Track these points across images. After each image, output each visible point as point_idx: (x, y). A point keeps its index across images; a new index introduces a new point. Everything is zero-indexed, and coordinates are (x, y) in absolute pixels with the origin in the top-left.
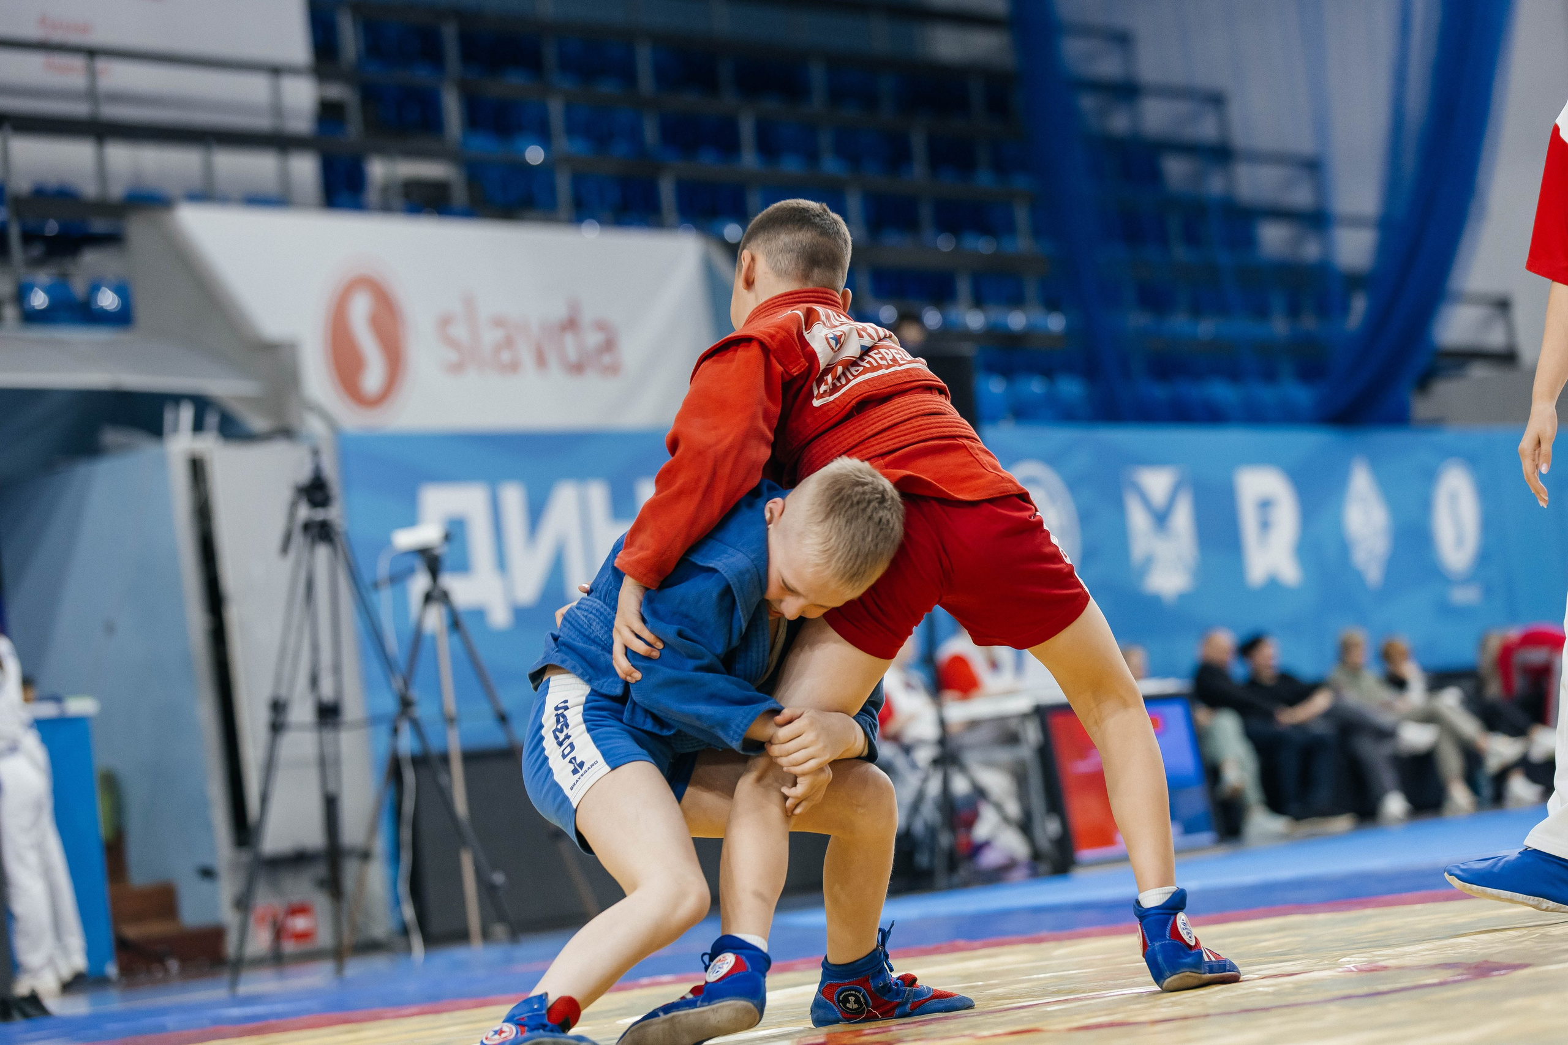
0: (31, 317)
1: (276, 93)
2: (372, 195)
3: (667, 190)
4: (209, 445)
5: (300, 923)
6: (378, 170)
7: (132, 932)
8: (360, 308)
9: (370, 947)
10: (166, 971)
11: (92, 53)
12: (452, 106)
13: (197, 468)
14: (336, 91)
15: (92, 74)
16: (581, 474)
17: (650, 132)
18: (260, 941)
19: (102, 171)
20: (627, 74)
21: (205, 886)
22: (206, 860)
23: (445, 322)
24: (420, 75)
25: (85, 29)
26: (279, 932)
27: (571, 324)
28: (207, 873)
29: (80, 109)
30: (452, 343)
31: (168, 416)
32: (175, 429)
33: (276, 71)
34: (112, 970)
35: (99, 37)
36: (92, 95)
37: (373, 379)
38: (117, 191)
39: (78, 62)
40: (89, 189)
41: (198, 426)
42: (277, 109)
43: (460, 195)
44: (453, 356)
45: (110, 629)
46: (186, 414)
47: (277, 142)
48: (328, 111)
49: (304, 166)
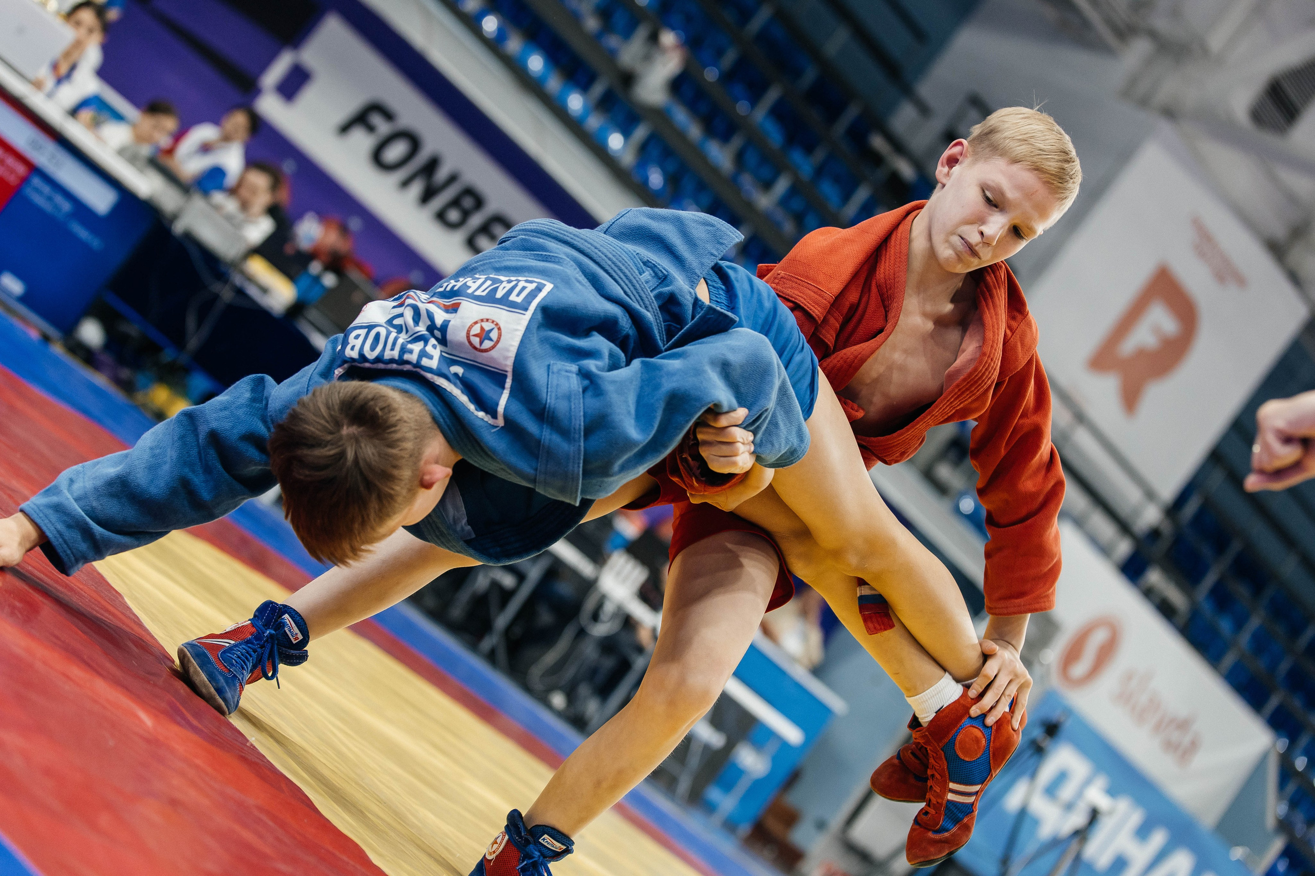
0: (957, 510)
1: (1141, 505)
2: (1141, 584)
3: (1274, 702)
6: (1154, 577)
7: (769, 822)
8: (1099, 637)
12: (1210, 579)
14: (1166, 527)
16: (1139, 801)
17: (1284, 666)
20: (1295, 631)
21: (815, 830)
22: (826, 820)
23: (1129, 676)
24: (1206, 551)
27: (1183, 725)
28: (821, 825)
30: (1125, 686)
33: (1150, 495)
34: (745, 829)
37: (1078, 670)
42: (1137, 512)
43: (1179, 619)
44: (1120, 692)
47: (1124, 526)
48: (1154, 534)
49: (1124, 548)
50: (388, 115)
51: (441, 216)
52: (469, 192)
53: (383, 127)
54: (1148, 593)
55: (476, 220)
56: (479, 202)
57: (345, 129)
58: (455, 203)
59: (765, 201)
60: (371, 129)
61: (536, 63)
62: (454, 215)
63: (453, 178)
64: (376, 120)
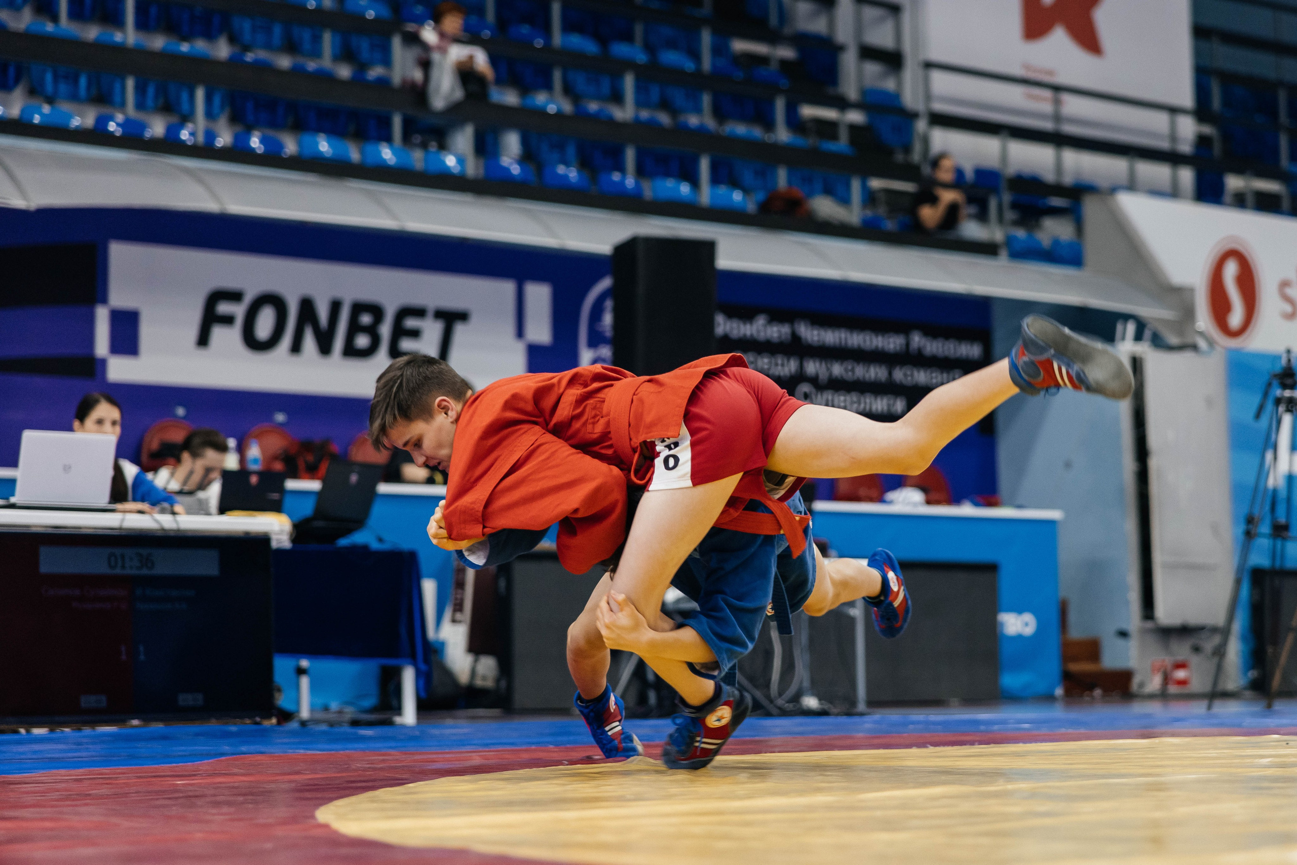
1: (1173, 126)
2: (1227, 198)
4: (1143, 349)
5: (1181, 674)
6: (1234, 183)
7: (1075, 667)
8: (1231, 270)
9: (1226, 695)
10: (1093, 698)
11: (1057, 89)
12: (1284, 146)
13: (1137, 363)
14: (1207, 130)
15: (1057, 102)
18: (1155, 683)
19: (1059, 166)
21: (1120, 642)
22: (1124, 626)
23: (1285, 284)
25: (1050, 73)
26: (1166, 679)
28: (1123, 634)
29: (1047, 125)
30: (1288, 299)
31: (1119, 327)
32: (1123, 338)
33: (1173, 110)
34: (1059, 691)
35: (1062, 79)
36: (1057, 117)
37: (1236, 318)
38: (1068, 180)
39: (1047, 94)
40: (1049, 177)
41: (1138, 337)
42: (1173, 137)
43: (1286, 204)
44: (1288, 308)
45: (1068, 465)
46: (1131, 328)
47: (1172, 158)
48: (1202, 141)
49: (1187, 176)
50: (235, 296)
51: (350, 351)
52: (358, 308)
53: (239, 310)
54: (1240, 201)
55: (385, 330)
56: (377, 312)
57: (203, 340)
58: (354, 328)
59: (624, 113)
60: (228, 320)
61: (324, 146)
62: (362, 341)
63: (335, 307)
64: (224, 308)
